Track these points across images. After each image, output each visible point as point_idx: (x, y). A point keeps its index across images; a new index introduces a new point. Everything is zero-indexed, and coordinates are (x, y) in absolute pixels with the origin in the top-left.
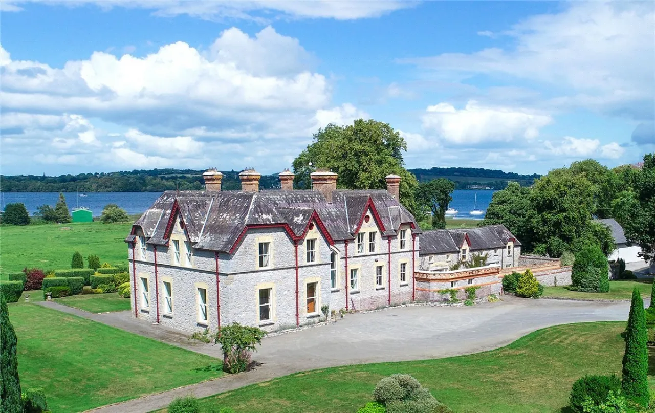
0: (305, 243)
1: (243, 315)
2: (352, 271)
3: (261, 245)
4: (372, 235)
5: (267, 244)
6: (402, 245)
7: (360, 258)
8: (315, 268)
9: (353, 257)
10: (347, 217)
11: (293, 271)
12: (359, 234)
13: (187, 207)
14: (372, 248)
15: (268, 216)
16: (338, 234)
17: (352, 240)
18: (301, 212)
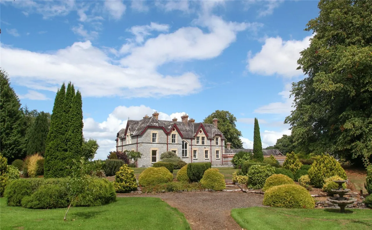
0: (171, 135)
1: (145, 159)
2: (194, 151)
3: (153, 134)
4: (203, 138)
5: (156, 134)
6: (217, 143)
7: (198, 146)
8: (176, 145)
9: (195, 145)
10: (193, 131)
11: (166, 145)
12: (197, 137)
13: (131, 123)
14: (203, 143)
15: (156, 124)
16: (188, 136)
17: (194, 139)
18: (171, 125)
